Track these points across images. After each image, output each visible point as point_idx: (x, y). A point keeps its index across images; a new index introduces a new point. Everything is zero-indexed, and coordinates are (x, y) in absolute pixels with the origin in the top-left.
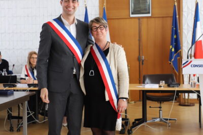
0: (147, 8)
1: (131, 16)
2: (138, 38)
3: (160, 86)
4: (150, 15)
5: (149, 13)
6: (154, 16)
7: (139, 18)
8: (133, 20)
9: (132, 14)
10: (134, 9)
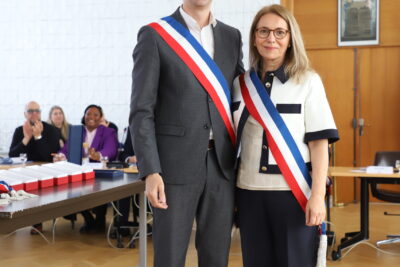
0: (371, 29)
1: (341, 44)
2: (352, 86)
3: (396, 171)
4: (376, 42)
5: (374, 38)
6: (385, 44)
7: (355, 48)
8: (344, 51)
9: (343, 40)
10: (346, 32)
